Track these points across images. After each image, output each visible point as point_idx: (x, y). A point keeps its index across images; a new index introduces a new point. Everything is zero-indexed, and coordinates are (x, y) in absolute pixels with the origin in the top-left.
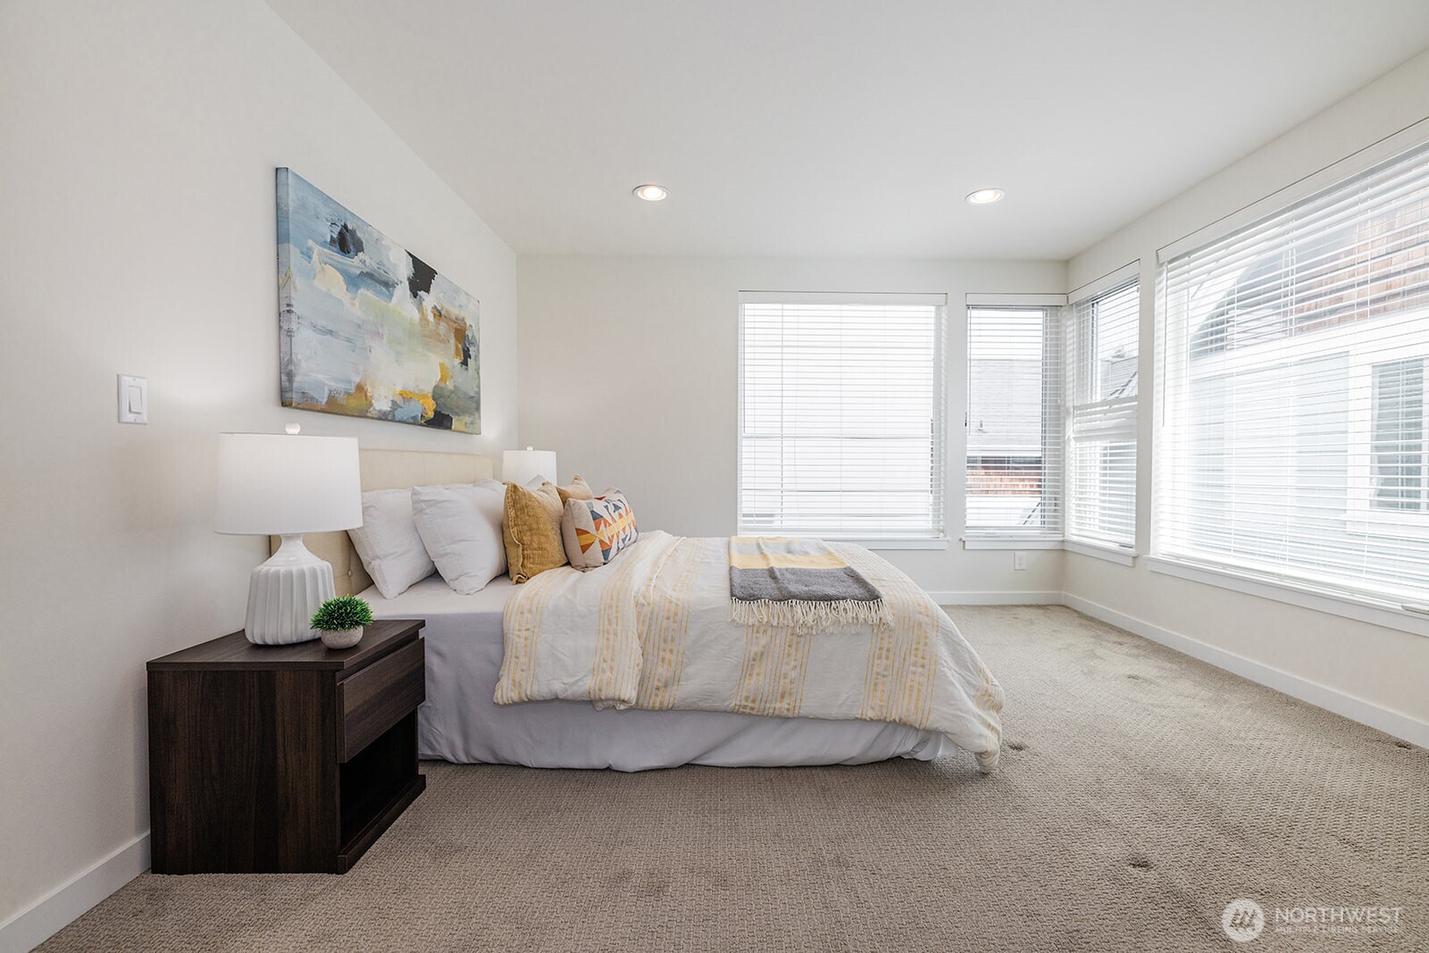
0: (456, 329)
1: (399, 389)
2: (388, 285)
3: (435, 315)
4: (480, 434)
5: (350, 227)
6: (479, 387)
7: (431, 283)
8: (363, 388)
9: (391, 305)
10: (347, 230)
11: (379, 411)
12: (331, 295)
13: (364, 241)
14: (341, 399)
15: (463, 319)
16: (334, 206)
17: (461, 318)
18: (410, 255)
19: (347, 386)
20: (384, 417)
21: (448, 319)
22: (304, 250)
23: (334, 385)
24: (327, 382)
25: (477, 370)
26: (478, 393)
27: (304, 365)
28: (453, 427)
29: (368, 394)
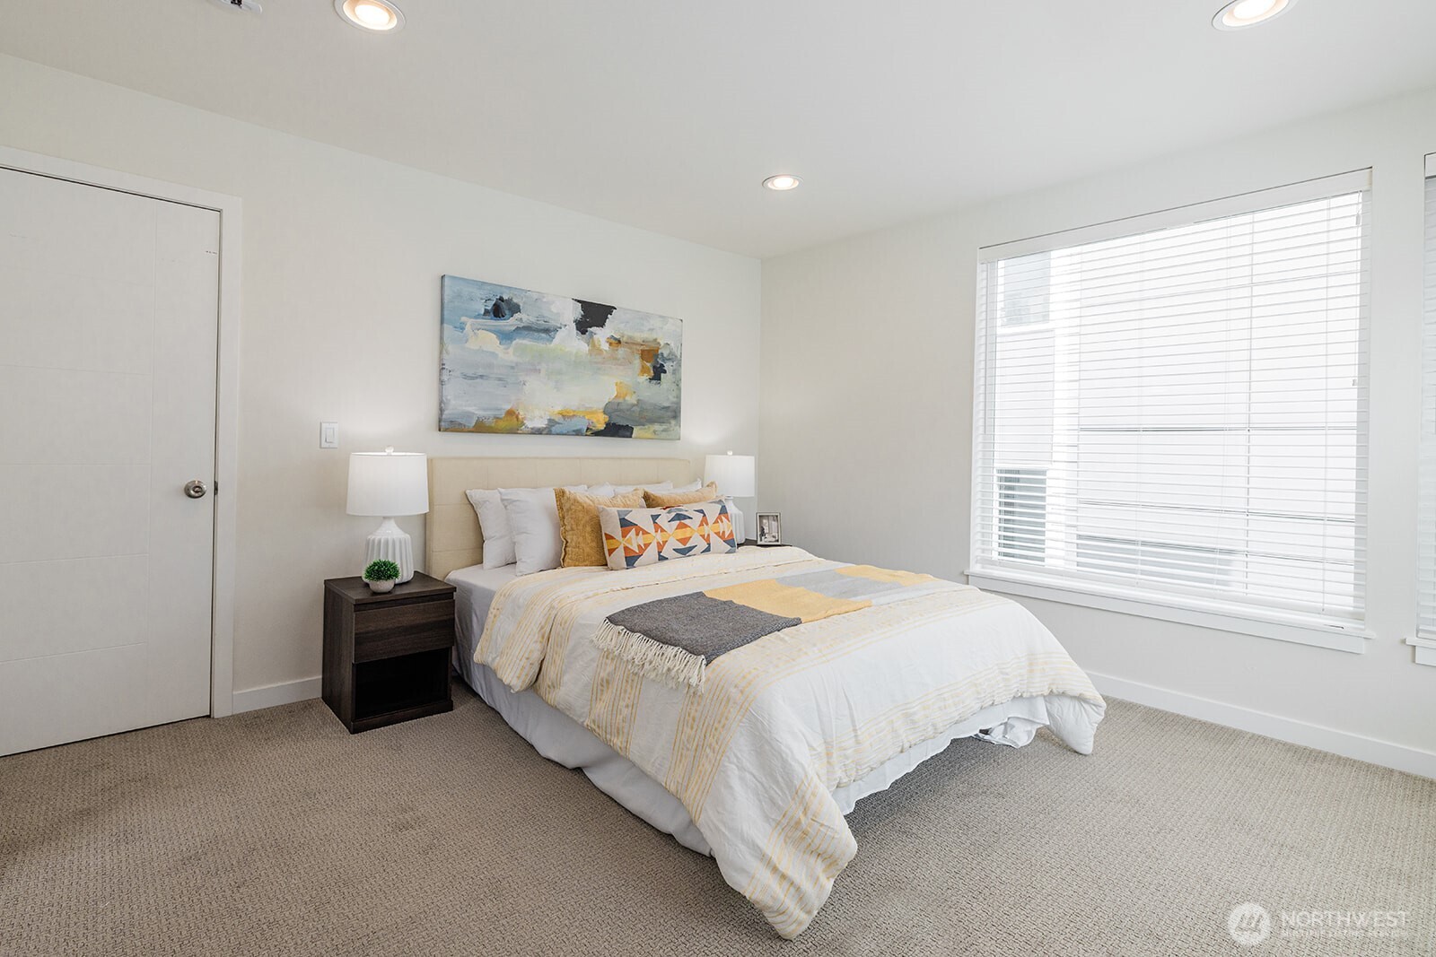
0: (643, 351)
1: (558, 408)
2: (548, 331)
3: (611, 344)
4: (679, 439)
5: (505, 297)
6: (679, 397)
7: (607, 318)
8: (514, 413)
9: (552, 345)
10: (503, 301)
11: (532, 429)
12: (483, 351)
13: (521, 305)
14: (487, 422)
15: (655, 340)
16: (489, 288)
17: (651, 339)
18: (579, 301)
19: (497, 413)
20: (538, 432)
21: (631, 343)
22: (458, 325)
23: (481, 413)
24: (476, 412)
25: (678, 384)
26: (678, 404)
27: (453, 402)
28: (633, 436)
29: (520, 417)
